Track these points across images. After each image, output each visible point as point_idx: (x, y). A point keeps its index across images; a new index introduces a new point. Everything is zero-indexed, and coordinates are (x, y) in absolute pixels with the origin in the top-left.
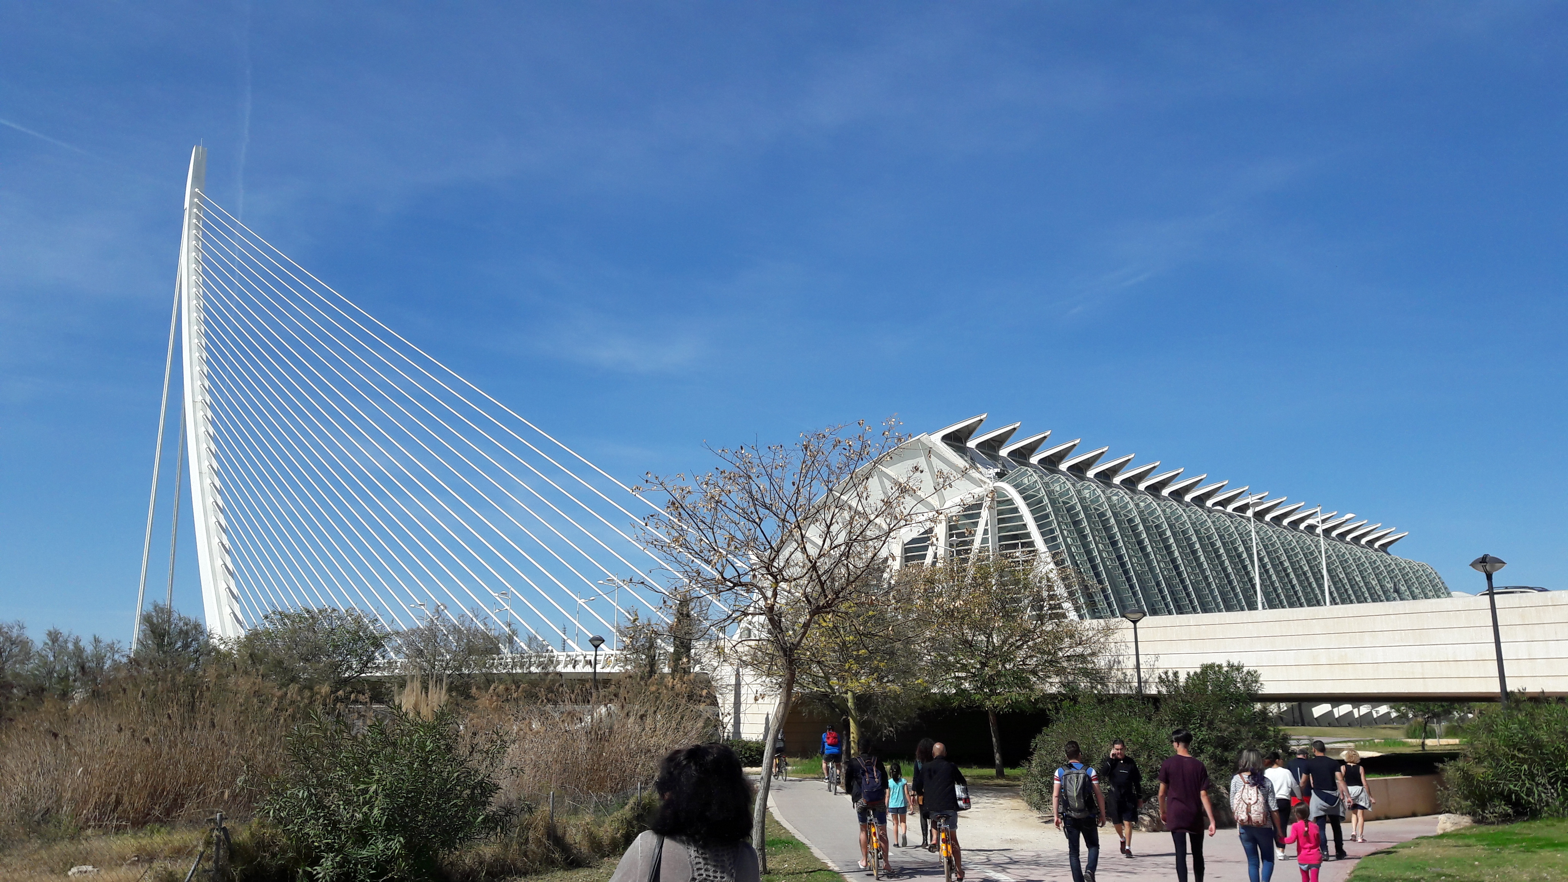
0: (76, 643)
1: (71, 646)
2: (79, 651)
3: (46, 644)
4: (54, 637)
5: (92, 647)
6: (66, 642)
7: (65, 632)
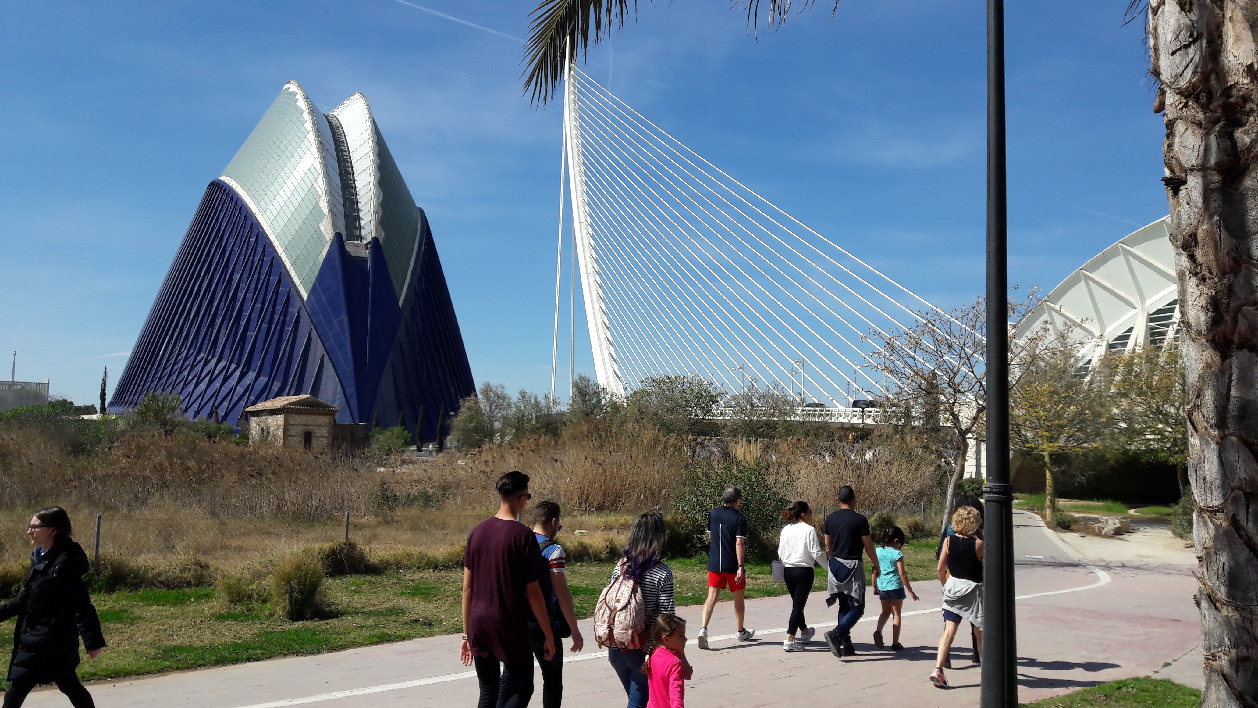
0: (536, 399)
1: (533, 400)
2: (537, 403)
3: (519, 399)
4: (523, 394)
5: (544, 401)
6: (530, 398)
7: (529, 391)
